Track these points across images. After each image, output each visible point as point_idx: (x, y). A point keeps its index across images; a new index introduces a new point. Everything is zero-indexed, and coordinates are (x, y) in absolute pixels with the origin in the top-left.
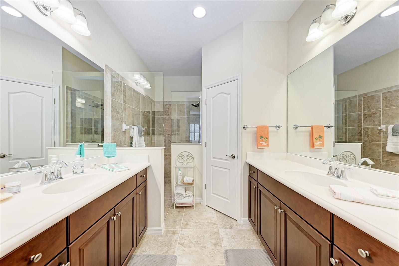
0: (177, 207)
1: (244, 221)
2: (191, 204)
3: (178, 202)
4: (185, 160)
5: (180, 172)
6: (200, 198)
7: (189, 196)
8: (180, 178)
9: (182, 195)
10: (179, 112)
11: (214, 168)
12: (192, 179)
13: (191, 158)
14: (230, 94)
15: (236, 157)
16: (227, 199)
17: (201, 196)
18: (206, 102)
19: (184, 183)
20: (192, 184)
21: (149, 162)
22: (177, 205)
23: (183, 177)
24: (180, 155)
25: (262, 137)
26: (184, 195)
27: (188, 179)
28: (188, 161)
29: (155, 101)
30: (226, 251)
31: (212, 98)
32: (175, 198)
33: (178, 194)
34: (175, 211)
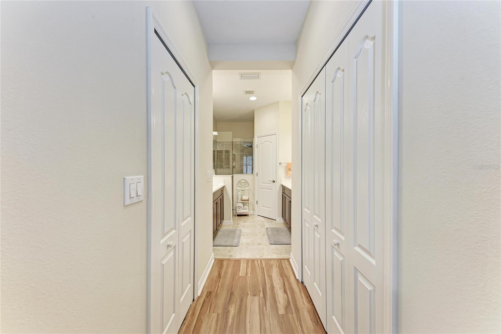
0: (238, 215)
1: (279, 219)
2: (247, 213)
3: (239, 212)
4: (243, 185)
5: (240, 193)
6: (253, 211)
7: (246, 208)
8: (240, 197)
9: (241, 207)
10: (236, 150)
11: (263, 189)
12: (248, 197)
13: (247, 184)
14: (272, 143)
15: (275, 182)
16: (270, 208)
17: (254, 210)
18: (257, 146)
19: (242, 200)
20: (248, 200)
21: (224, 183)
22: (238, 214)
23: (242, 197)
24: (239, 182)
25: (290, 169)
26: (243, 207)
27: (245, 198)
28: (245, 186)
29: (217, 141)
30: (267, 228)
31: (262, 144)
32: (237, 209)
33: (239, 206)
34: (237, 217)
